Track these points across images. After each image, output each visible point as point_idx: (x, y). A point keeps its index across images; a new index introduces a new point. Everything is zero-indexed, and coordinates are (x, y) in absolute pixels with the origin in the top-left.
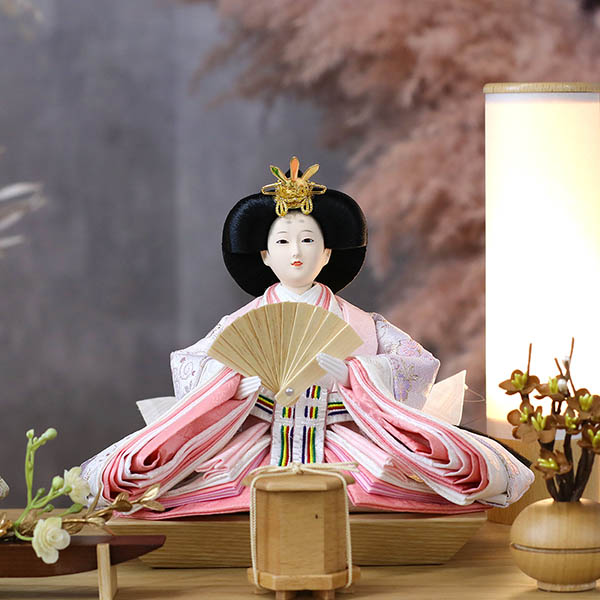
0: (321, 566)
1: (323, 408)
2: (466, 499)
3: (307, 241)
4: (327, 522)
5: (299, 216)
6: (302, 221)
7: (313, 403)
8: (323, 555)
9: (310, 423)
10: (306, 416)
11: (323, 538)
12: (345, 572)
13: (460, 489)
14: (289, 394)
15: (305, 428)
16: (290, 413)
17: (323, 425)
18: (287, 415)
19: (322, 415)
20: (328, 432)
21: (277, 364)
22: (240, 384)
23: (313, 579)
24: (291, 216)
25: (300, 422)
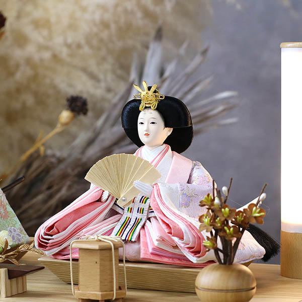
0: (98, 288)
1: (146, 208)
2: (197, 260)
3: (153, 123)
4: (101, 265)
5: (150, 111)
6: (151, 113)
7: (142, 206)
8: (99, 283)
9: (139, 216)
10: (138, 212)
11: (99, 274)
12: (112, 292)
13: (193, 254)
14: (124, 200)
15: (136, 218)
16: (131, 210)
17: (145, 217)
18: (129, 211)
19: (145, 212)
20: (148, 221)
21: (119, 185)
22: (102, 194)
23: (92, 294)
24: (146, 110)
25: (135, 215)
